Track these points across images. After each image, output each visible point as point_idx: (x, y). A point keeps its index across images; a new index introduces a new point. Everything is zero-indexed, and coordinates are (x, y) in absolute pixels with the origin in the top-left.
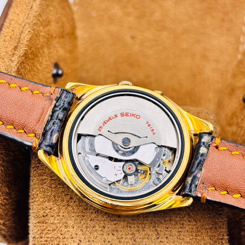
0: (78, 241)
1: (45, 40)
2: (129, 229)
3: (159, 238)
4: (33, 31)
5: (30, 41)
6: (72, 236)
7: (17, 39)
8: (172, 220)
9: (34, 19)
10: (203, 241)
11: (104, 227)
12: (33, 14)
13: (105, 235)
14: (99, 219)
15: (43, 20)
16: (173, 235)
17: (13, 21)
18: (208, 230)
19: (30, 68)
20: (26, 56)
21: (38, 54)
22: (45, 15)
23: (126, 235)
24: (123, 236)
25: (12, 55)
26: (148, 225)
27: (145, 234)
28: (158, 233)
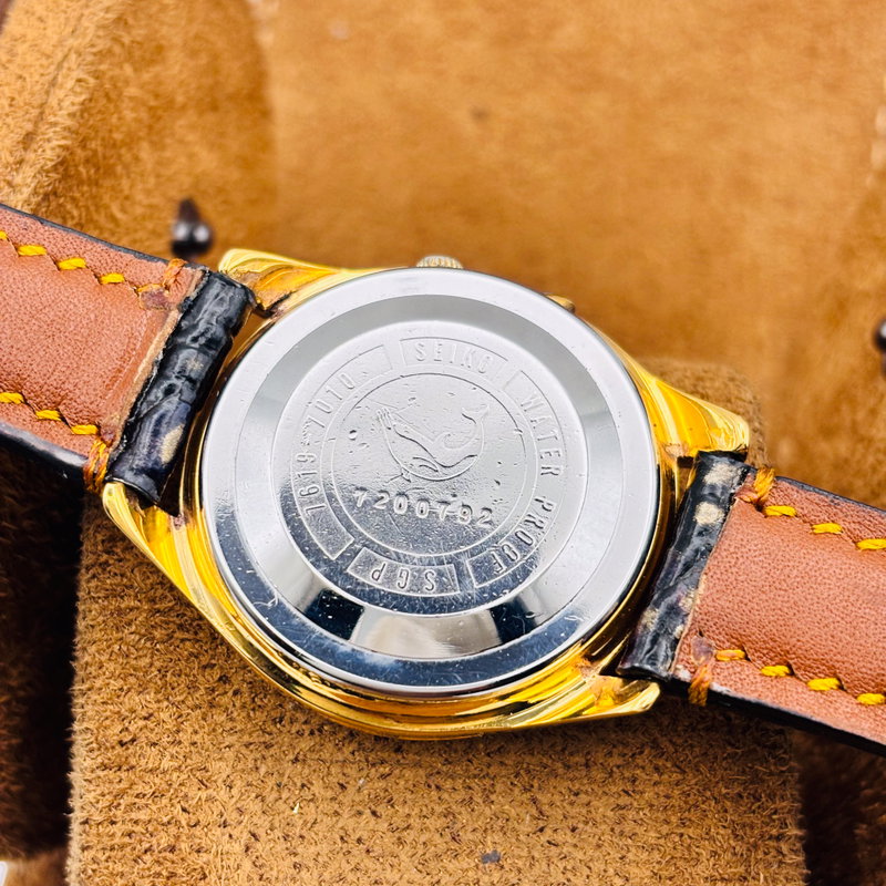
0: (246, 835)
1: (144, 115)
2: (434, 793)
3: (546, 830)
4: (97, 78)
5: (82, 117)
6: (223, 819)
7: (33, 107)
8: (595, 764)
9: (99, 37)
10: (707, 842)
11: (342, 786)
12: (96, 18)
13: (346, 815)
14: (325, 755)
15: (133, 42)
16: (598, 820)
17: (24, 42)
18: (728, 804)
19: (84, 214)
20: (66, 170)
21: (114, 165)
22: (143, 23)
23: (425, 817)
24: (411, 821)
25: (16, 164)
26: (503, 782)
27: (495, 814)
28: (541, 812)
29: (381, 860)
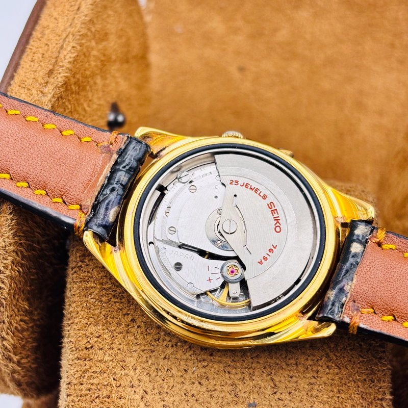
0: (142, 392)
1: (99, 64)
2: (227, 375)
3: (277, 393)
4: (80, 46)
5: (74, 63)
6: (131, 384)
7: (52, 58)
8: (300, 364)
9: (82, 28)
10: (350, 401)
11: (185, 370)
12: (81, 19)
13: (187, 384)
14: (178, 357)
15: (96, 31)
16: (301, 389)
17: (48, 29)
18: (360, 384)
19: (73, 107)
20: (66, 87)
21: (86, 86)
22: (100, 22)
23: (223, 385)
24: (217, 387)
25: (45, 83)
26: (259, 371)
27: (254, 385)
28: (275, 385)
29: (203, 404)
